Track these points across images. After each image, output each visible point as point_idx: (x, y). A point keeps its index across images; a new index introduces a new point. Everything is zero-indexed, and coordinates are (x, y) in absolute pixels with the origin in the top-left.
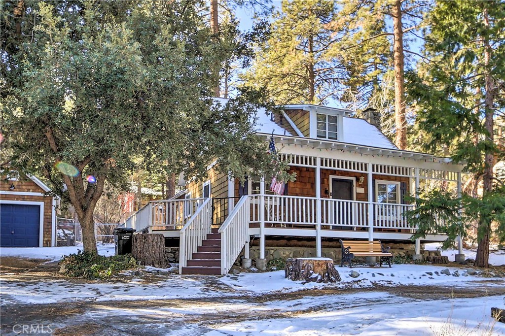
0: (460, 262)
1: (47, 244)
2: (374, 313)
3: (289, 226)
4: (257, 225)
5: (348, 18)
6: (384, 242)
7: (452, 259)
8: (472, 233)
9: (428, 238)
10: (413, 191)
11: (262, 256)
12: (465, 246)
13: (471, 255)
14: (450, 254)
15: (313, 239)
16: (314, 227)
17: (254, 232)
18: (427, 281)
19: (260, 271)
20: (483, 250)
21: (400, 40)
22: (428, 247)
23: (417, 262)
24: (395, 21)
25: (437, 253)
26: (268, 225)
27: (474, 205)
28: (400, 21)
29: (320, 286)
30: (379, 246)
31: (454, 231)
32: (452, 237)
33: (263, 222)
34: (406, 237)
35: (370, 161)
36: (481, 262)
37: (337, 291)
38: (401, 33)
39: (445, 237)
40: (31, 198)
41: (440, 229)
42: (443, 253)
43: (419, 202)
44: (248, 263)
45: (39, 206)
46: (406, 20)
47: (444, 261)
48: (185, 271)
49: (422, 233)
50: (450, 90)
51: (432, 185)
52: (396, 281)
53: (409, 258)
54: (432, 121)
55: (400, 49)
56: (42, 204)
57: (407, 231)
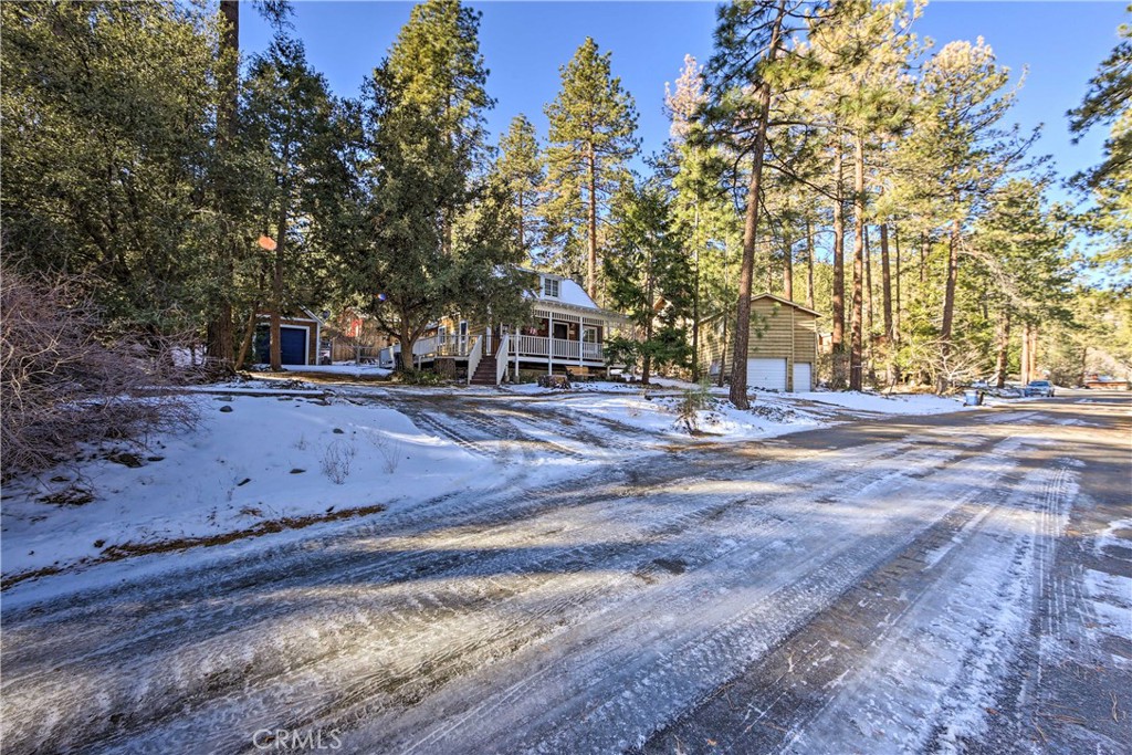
0: (633, 381)
1: (312, 362)
2: (597, 399)
3: (527, 355)
4: (514, 355)
5: (554, 184)
6: (590, 368)
7: (628, 380)
8: (640, 363)
9: (615, 366)
10: (606, 336)
11: (517, 374)
12: (636, 372)
13: (640, 378)
14: (627, 377)
15: (547, 365)
16: (548, 357)
17: (511, 358)
18: (615, 390)
19: (516, 384)
20: (646, 375)
21: (593, 209)
22: (613, 372)
23: (608, 381)
24: (590, 194)
25: (619, 376)
26: (520, 355)
27: (641, 348)
28: (594, 194)
29: (562, 390)
30: (587, 370)
31: (631, 362)
32: (629, 366)
33: (517, 353)
34: (602, 365)
35: (581, 316)
36: (645, 381)
37: (571, 392)
38: (594, 203)
39: (625, 366)
40: (299, 323)
41: (621, 360)
42: (623, 376)
43: (610, 343)
44: (508, 379)
45: (305, 330)
46: (598, 192)
47: (623, 381)
48: (472, 383)
49: (611, 363)
50: (629, 274)
51: (614, 332)
52: (600, 389)
53: (603, 378)
54: (619, 292)
55: (593, 216)
56: (308, 329)
57: (601, 361)
